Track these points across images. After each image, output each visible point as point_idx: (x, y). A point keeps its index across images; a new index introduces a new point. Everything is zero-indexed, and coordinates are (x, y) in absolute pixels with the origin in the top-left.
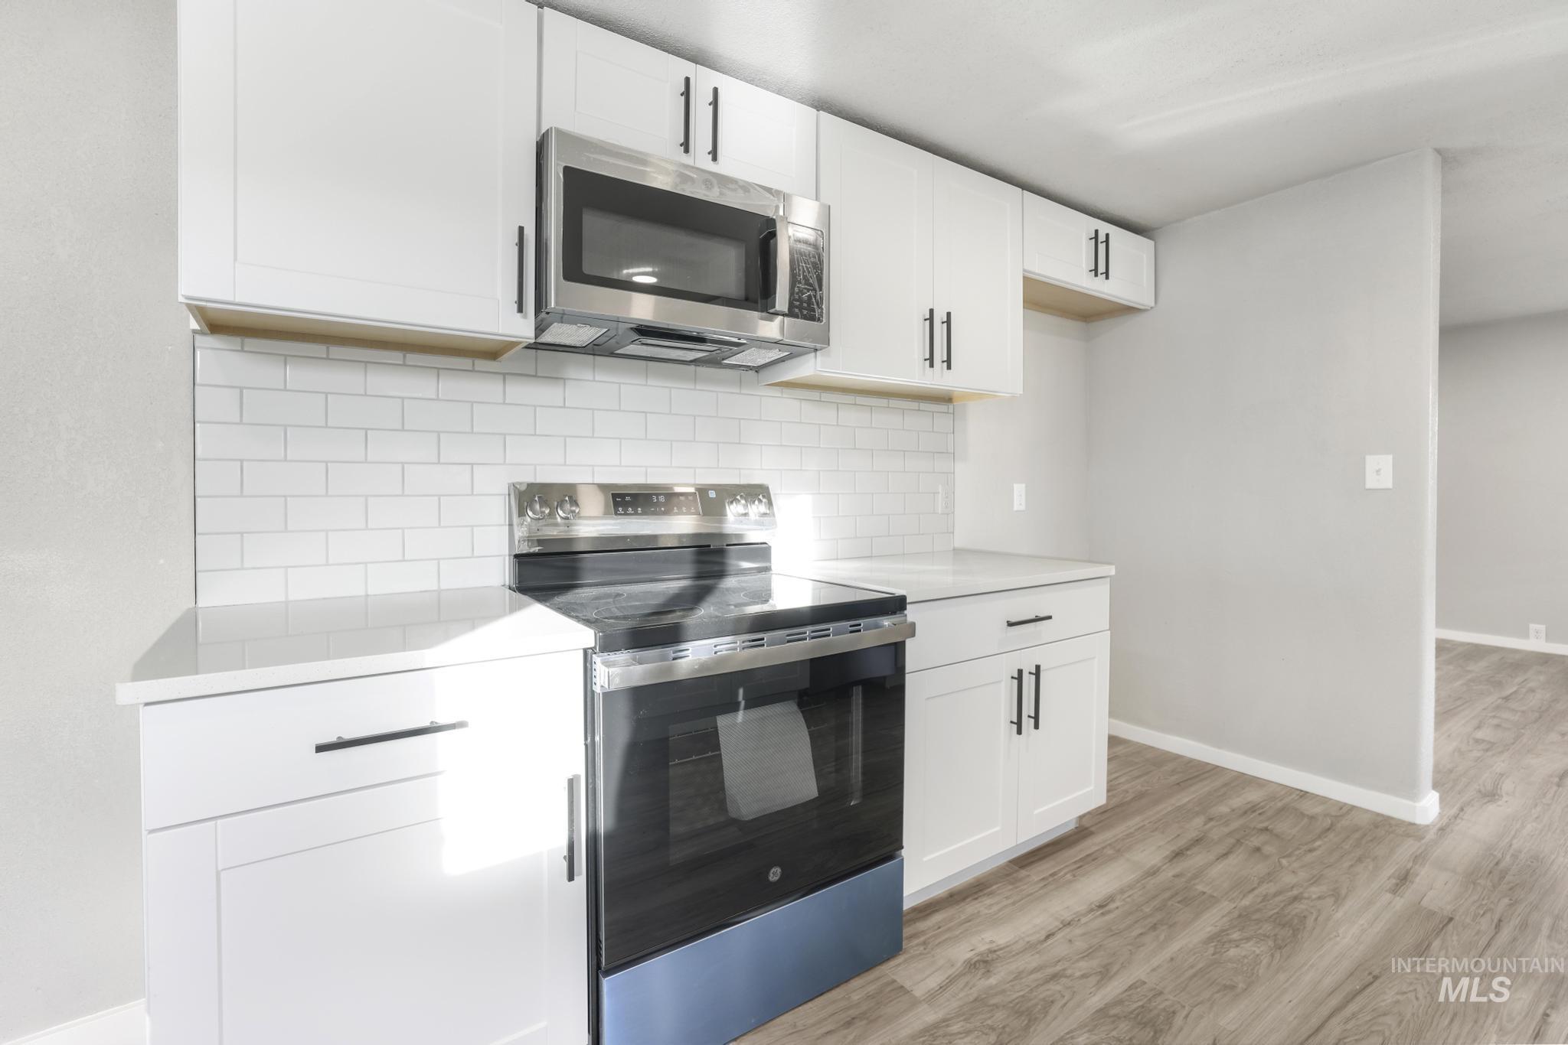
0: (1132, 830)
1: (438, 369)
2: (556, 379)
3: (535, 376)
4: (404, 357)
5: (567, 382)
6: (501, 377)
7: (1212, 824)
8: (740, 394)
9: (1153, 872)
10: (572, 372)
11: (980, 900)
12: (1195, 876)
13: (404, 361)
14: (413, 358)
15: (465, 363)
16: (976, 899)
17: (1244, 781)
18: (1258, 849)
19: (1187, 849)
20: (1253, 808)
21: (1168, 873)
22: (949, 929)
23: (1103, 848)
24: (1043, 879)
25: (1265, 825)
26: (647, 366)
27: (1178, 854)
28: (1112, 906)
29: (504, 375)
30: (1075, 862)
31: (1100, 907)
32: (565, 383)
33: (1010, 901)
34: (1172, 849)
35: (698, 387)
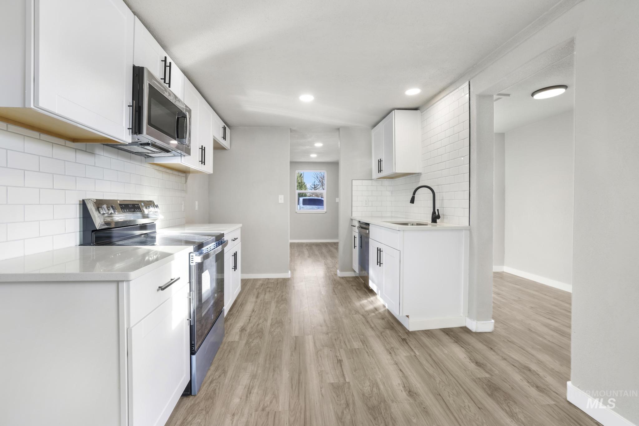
0: (244, 297)
1: (53, 143)
2: (92, 153)
3: (86, 151)
4: (40, 135)
5: (96, 155)
6: (75, 150)
7: (258, 290)
8: (141, 165)
9: (256, 302)
10: (98, 151)
11: (228, 321)
12: (264, 300)
13: (40, 138)
14: (44, 137)
15: (62, 141)
16: (227, 321)
17: (256, 280)
18: (270, 291)
19: (258, 295)
20: (262, 285)
21: (259, 301)
22: (229, 328)
23: (242, 302)
24: (237, 312)
25: (267, 287)
26: (118, 152)
27: (257, 297)
28: (255, 310)
29: (76, 149)
30: (240, 306)
31: (253, 311)
32: (95, 155)
33: (235, 318)
34: (255, 296)
35: (131, 162)
